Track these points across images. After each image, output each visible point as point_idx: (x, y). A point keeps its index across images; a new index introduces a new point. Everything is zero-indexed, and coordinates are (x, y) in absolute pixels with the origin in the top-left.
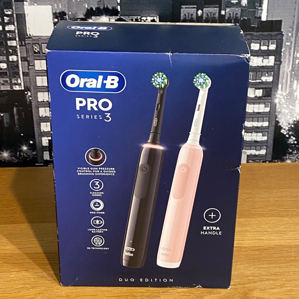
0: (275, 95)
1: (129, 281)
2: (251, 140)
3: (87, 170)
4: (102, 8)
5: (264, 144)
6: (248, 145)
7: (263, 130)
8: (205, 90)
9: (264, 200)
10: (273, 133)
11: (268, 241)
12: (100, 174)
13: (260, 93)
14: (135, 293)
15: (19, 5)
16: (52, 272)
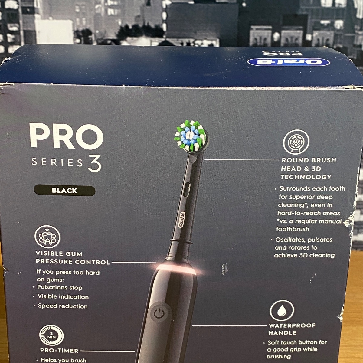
4: (141, 25)
15: (29, 18)
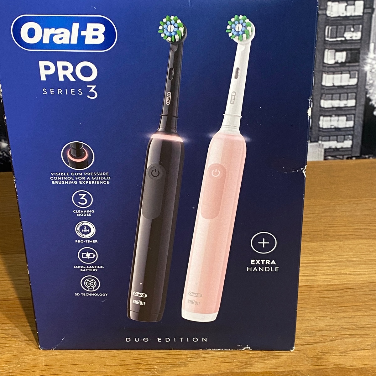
0: (365, 59)
1: (141, 341)
2: (329, 127)
3: (65, 176)
5: (349, 133)
6: (325, 134)
7: (347, 113)
8: (246, 44)
9: (348, 214)
10: (362, 116)
11: (353, 276)
12: (87, 182)
13: (342, 58)
14: (151, 359)
16: (29, 328)
